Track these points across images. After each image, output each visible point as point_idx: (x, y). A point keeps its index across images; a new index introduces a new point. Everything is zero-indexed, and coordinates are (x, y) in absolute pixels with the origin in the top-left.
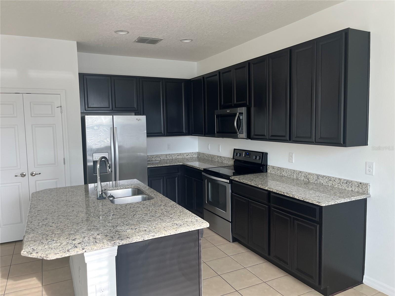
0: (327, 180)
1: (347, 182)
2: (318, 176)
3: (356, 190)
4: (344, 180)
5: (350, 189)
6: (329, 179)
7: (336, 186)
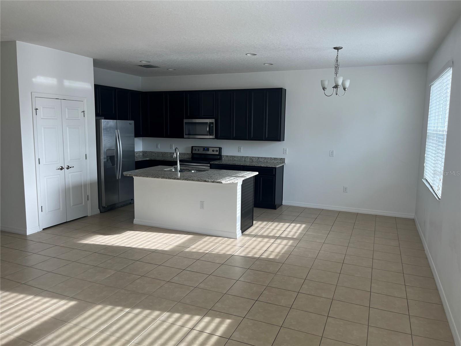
0: (264, 159)
1: (275, 159)
2: (258, 158)
3: (279, 162)
4: (273, 158)
5: (276, 162)
6: (265, 158)
7: (269, 161)
